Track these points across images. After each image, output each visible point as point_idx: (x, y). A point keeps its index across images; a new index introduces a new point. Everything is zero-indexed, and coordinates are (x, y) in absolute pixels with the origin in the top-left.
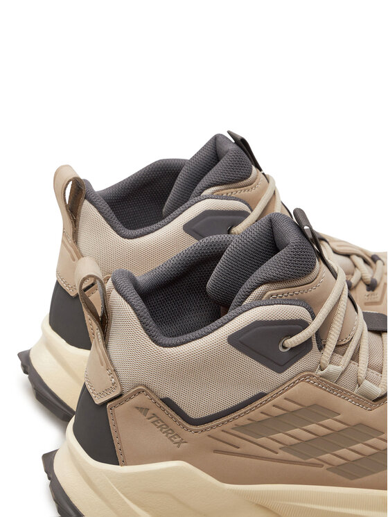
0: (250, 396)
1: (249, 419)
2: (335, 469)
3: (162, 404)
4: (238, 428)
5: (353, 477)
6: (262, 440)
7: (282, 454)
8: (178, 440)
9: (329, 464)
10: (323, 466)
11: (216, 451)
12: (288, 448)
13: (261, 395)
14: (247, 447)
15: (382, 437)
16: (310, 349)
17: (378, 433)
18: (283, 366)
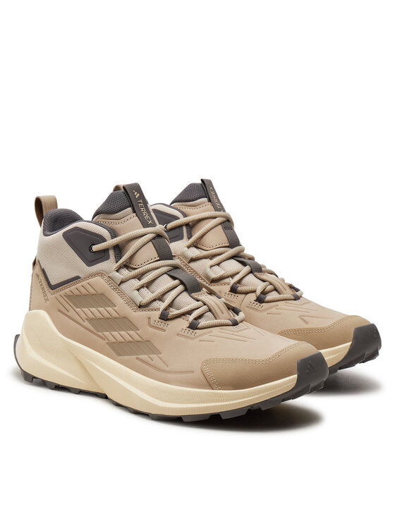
0: (73, 276)
1: (71, 292)
2: (111, 344)
3: (42, 273)
5: (119, 354)
6: (78, 310)
7: (86, 324)
8: (46, 298)
9: (108, 340)
10: (105, 340)
11: (59, 311)
12: (90, 320)
13: (78, 278)
14: (72, 313)
15: (138, 332)
16: (108, 258)
17: (136, 328)
18: (90, 263)
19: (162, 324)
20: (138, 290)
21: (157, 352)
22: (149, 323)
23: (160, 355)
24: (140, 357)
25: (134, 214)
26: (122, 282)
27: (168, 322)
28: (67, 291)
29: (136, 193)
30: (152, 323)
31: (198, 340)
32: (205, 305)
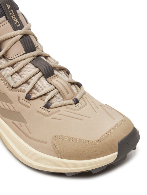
15: (12, 105)
17: (11, 103)
19: (27, 102)
20: (11, 76)
21: (25, 121)
22: (19, 100)
23: (26, 124)
24: (14, 122)
25: (7, 21)
27: (31, 101)
29: (8, 6)
30: (21, 100)
31: (50, 117)
32: (56, 88)
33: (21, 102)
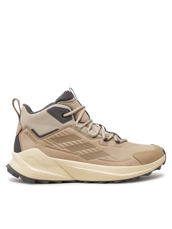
0: (54, 129)
1: (55, 136)
2: (82, 156)
3: (31, 131)
4: (52, 139)
5: (87, 159)
6: (59, 144)
7: (65, 149)
8: (36, 142)
9: (80, 154)
10: (78, 155)
11: (46, 147)
12: (67, 147)
13: (58, 129)
14: (55, 146)
15: (96, 148)
16: (72, 119)
17: (94, 147)
18: (63, 122)
21: (109, 155)
22: (100, 144)
23: (111, 156)
24: (100, 158)
26: (81, 128)
28: (52, 136)
30: (101, 143)
31: (123, 147)
32: (114, 134)
33: (102, 144)
